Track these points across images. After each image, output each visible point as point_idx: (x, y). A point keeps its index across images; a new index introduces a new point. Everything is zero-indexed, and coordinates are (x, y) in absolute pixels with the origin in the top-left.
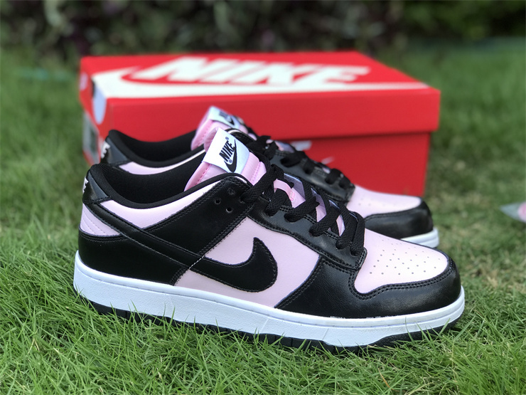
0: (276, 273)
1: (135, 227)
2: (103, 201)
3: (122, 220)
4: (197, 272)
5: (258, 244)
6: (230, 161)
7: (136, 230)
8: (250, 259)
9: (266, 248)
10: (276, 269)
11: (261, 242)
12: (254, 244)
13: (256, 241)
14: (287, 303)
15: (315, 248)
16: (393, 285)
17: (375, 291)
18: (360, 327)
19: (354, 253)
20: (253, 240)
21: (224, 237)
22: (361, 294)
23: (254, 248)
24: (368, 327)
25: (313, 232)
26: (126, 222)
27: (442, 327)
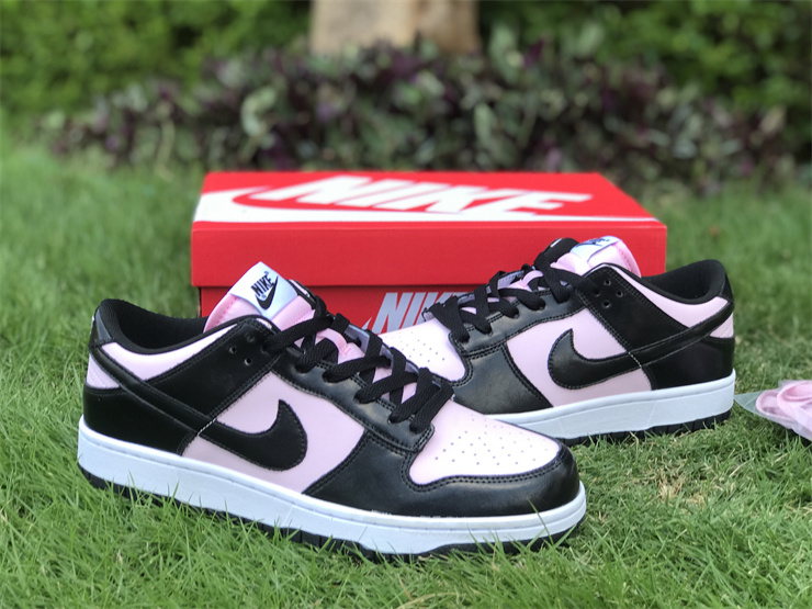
0: (305, 448)
1: (136, 378)
2: (105, 343)
3: (122, 368)
4: (207, 440)
5: (284, 407)
6: (264, 296)
7: (136, 382)
8: (272, 427)
9: (294, 414)
10: (306, 442)
11: (288, 407)
12: (279, 408)
13: (282, 403)
15: (360, 418)
16: (465, 477)
17: (436, 482)
18: (411, 528)
19: (413, 429)
20: (277, 403)
21: (240, 396)
22: (415, 485)
23: (279, 413)
24: (422, 529)
25: (361, 397)
26: (126, 371)
27: (530, 541)
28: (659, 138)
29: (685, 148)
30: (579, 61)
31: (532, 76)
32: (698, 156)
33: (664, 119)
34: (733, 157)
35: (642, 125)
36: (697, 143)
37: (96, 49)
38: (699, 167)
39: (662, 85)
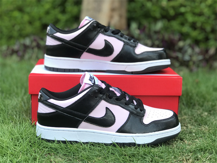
0: (115, 119)
3: (57, 105)
4: (86, 122)
6: (93, 82)
8: (105, 115)
11: (108, 109)
14: (120, 130)
15: (128, 109)
17: (150, 123)
18: (148, 136)
19: (141, 110)
20: (105, 108)
22: (146, 124)
23: (106, 111)
24: (150, 136)
25: (126, 104)
28: (179, 55)
29: (187, 58)
30: (156, 32)
31: (142, 36)
32: (191, 60)
33: (181, 50)
34: (201, 61)
35: (174, 51)
36: (191, 56)
37: (20, 30)
38: (191, 63)
39: (180, 40)
